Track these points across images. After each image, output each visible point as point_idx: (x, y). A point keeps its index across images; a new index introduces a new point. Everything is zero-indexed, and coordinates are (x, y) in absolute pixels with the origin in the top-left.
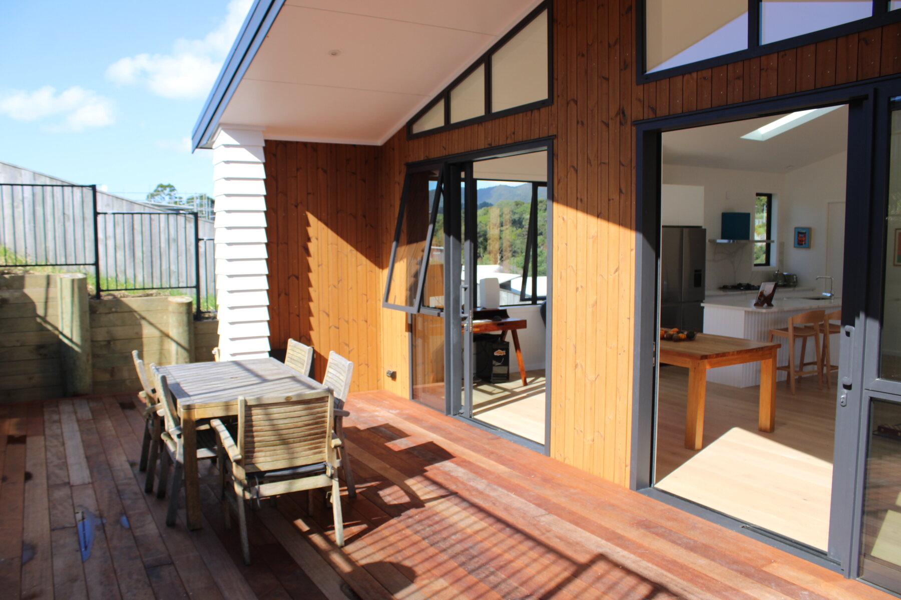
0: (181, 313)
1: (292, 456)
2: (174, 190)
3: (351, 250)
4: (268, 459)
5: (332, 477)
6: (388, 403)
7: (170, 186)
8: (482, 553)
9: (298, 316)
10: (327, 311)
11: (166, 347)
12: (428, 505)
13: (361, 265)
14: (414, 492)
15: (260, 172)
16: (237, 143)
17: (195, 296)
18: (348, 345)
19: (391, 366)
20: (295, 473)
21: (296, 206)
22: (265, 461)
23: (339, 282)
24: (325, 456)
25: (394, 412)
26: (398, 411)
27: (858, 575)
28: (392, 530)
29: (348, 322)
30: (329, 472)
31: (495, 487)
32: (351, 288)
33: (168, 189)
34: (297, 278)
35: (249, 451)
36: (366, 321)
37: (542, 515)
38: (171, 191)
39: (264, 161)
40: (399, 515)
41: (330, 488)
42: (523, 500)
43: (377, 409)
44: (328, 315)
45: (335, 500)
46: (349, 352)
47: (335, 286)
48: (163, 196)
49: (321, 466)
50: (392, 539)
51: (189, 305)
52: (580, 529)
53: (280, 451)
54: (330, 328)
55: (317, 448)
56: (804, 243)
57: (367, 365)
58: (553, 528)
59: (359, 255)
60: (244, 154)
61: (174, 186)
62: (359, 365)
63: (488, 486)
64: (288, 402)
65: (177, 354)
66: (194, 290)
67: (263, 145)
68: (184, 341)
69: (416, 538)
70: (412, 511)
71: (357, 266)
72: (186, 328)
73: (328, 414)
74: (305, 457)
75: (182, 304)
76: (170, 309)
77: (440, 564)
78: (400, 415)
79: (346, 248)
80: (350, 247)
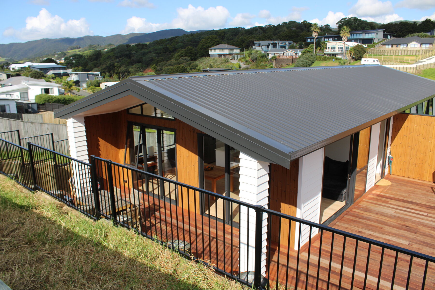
13: (113, 149)
15: (84, 128)
23: (107, 156)
79: (109, 145)
80: (110, 145)
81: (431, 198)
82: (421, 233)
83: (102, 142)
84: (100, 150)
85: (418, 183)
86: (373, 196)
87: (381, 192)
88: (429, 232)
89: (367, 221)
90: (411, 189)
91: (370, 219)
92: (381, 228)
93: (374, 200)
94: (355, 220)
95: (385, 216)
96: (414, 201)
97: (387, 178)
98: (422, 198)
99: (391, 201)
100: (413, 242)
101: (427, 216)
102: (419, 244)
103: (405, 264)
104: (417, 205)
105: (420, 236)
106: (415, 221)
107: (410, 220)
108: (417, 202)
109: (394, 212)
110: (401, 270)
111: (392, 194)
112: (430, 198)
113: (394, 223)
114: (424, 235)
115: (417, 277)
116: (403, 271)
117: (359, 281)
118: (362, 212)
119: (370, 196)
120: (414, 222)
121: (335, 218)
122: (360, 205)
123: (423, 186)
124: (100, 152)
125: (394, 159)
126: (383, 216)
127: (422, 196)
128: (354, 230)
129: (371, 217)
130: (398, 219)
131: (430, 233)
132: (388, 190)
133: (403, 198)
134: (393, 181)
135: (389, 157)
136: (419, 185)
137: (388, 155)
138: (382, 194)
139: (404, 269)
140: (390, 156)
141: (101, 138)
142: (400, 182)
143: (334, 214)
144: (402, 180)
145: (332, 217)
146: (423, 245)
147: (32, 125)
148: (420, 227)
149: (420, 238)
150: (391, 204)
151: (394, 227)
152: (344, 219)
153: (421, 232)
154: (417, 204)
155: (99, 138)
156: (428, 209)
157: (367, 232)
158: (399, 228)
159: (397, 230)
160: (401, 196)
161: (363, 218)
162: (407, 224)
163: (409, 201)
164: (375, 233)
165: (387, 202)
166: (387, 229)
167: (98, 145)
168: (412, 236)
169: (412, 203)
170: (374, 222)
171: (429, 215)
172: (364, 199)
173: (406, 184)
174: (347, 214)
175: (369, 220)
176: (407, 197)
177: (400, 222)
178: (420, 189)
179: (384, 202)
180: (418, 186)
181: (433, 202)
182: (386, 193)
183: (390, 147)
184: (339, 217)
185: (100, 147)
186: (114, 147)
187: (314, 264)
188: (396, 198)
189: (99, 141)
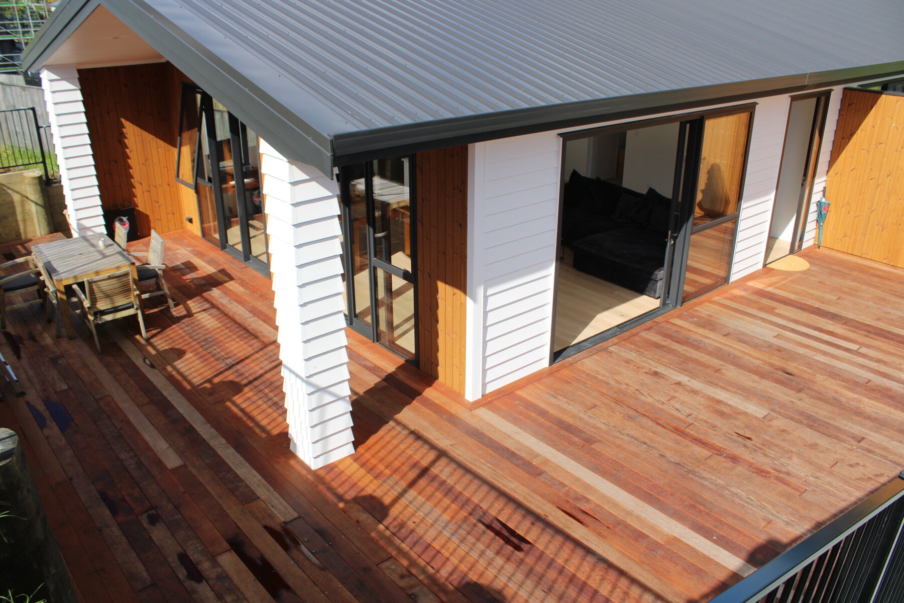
0: (35, 184)
1: (113, 303)
3: (152, 138)
4: (104, 304)
5: (137, 309)
6: (187, 241)
8: (214, 340)
9: (120, 187)
10: (140, 181)
11: (27, 207)
12: (195, 315)
13: (161, 147)
14: (190, 308)
15: (78, 96)
16: (59, 78)
17: (43, 171)
18: (158, 202)
19: (189, 214)
20: (116, 310)
21: (109, 113)
22: (102, 305)
23: (146, 161)
24: (132, 299)
25: (189, 249)
26: (192, 248)
27: (377, 341)
28: (172, 331)
29: (156, 187)
30: (135, 307)
31: (233, 302)
32: (156, 164)
34: (116, 162)
35: (94, 301)
36: (169, 185)
37: (250, 318)
39: (80, 88)
40: (179, 322)
41: (137, 314)
42: (244, 309)
43: (179, 247)
44: (141, 184)
45: (140, 318)
46: (159, 207)
47: (143, 164)
49: (131, 305)
50: (172, 336)
51: (40, 178)
52: (265, 324)
53: (108, 301)
54: (143, 192)
55: (128, 296)
57: (173, 214)
58: (252, 324)
59: (158, 140)
60: (66, 85)
62: (167, 214)
63: (229, 301)
64: (110, 278)
65: (37, 213)
66: (42, 165)
67: (77, 76)
68: (40, 202)
69: (184, 334)
70: (187, 319)
71: (158, 149)
72: (41, 195)
73: (131, 280)
74: (120, 301)
75: (35, 178)
76: (26, 181)
77: (192, 347)
78: (193, 252)
79: (149, 137)
80: (151, 136)
81: (892, 311)
82: (814, 393)
83: (131, 131)
84: (127, 147)
85: (879, 273)
86: (743, 293)
87: (770, 286)
88: (836, 392)
89: (690, 350)
90: (854, 284)
91: (702, 345)
92: (717, 371)
93: (740, 303)
94: (664, 343)
95: (744, 342)
96: (843, 313)
97: (807, 255)
98: (868, 307)
99: (782, 309)
100: (779, 413)
101: (857, 353)
102: (792, 419)
103: (724, 464)
104: (845, 324)
105: (807, 400)
106: (816, 361)
107: (803, 357)
108: (851, 316)
109: (775, 334)
110: (703, 478)
111: (794, 293)
112: (889, 310)
113: (757, 362)
114: (821, 397)
115: (737, 500)
116: (706, 483)
117: (576, 492)
118: (691, 327)
119: (737, 292)
120: (810, 364)
121: (614, 335)
122: (697, 311)
123: (890, 280)
124: (127, 151)
125: (832, 208)
126: (741, 341)
127: (870, 304)
128: (643, 367)
129: (707, 341)
130: (776, 352)
131: (837, 396)
132: (792, 281)
133: (817, 305)
134: (818, 262)
135: (819, 204)
136: (878, 276)
137: (816, 197)
138: (769, 289)
139: (713, 478)
140: (824, 200)
141: (127, 120)
142: (834, 267)
143: (618, 326)
144: (841, 263)
145: (609, 332)
146: (801, 423)
147: (23, 93)
148: (819, 378)
149: (805, 403)
150: (778, 315)
151: (751, 371)
152: (637, 338)
153: (814, 391)
154: (846, 321)
155: (123, 120)
156: (867, 336)
157: (673, 377)
158: (762, 375)
159: (756, 378)
160: (817, 299)
161: (685, 342)
162: (791, 367)
163: (829, 313)
164: (693, 381)
165: (771, 310)
166: (731, 372)
167: (122, 136)
168: (786, 397)
169: (834, 317)
170: (709, 353)
171: (863, 350)
172: (716, 298)
173: (846, 271)
174: (649, 329)
175: (697, 348)
176: (829, 302)
177: (777, 361)
178: (876, 287)
179: (762, 309)
180: (875, 279)
181: (892, 320)
182: (780, 289)
183: (825, 178)
184: (626, 334)
185: (126, 141)
186: (161, 143)
187: (490, 439)
188: (800, 303)
189: (124, 127)
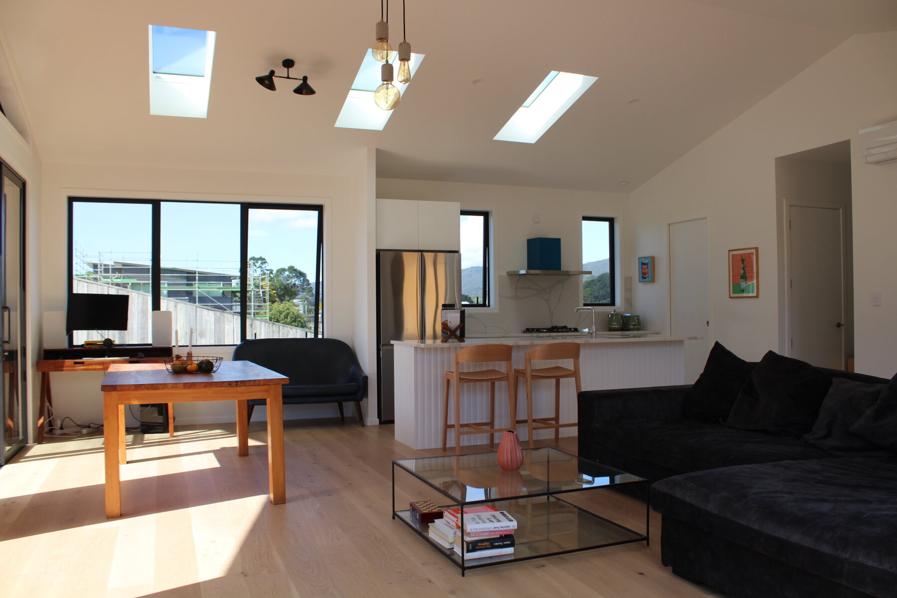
2: (265, 262)
7: (262, 259)
33: (260, 262)
38: (262, 264)
48: (255, 268)
56: (647, 275)
61: (266, 259)
